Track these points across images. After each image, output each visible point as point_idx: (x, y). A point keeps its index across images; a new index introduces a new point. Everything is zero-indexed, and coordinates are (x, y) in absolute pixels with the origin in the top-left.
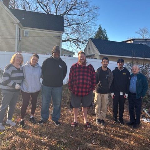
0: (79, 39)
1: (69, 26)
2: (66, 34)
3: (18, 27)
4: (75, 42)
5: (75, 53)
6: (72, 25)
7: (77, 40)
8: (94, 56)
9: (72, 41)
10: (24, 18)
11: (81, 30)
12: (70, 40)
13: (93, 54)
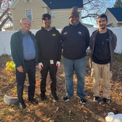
0: (98, 14)
1: (89, 3)
2: (86, 11)
3: (47, 10)
4: (94, 16)
5: (93, 26)
6: (91, 1)
7: (96, 14)
8: (111, 25)
9: (92, 17)
10: (51, 3)
11: (100, 4)
12: (90, 15)
13: (110, 23)
